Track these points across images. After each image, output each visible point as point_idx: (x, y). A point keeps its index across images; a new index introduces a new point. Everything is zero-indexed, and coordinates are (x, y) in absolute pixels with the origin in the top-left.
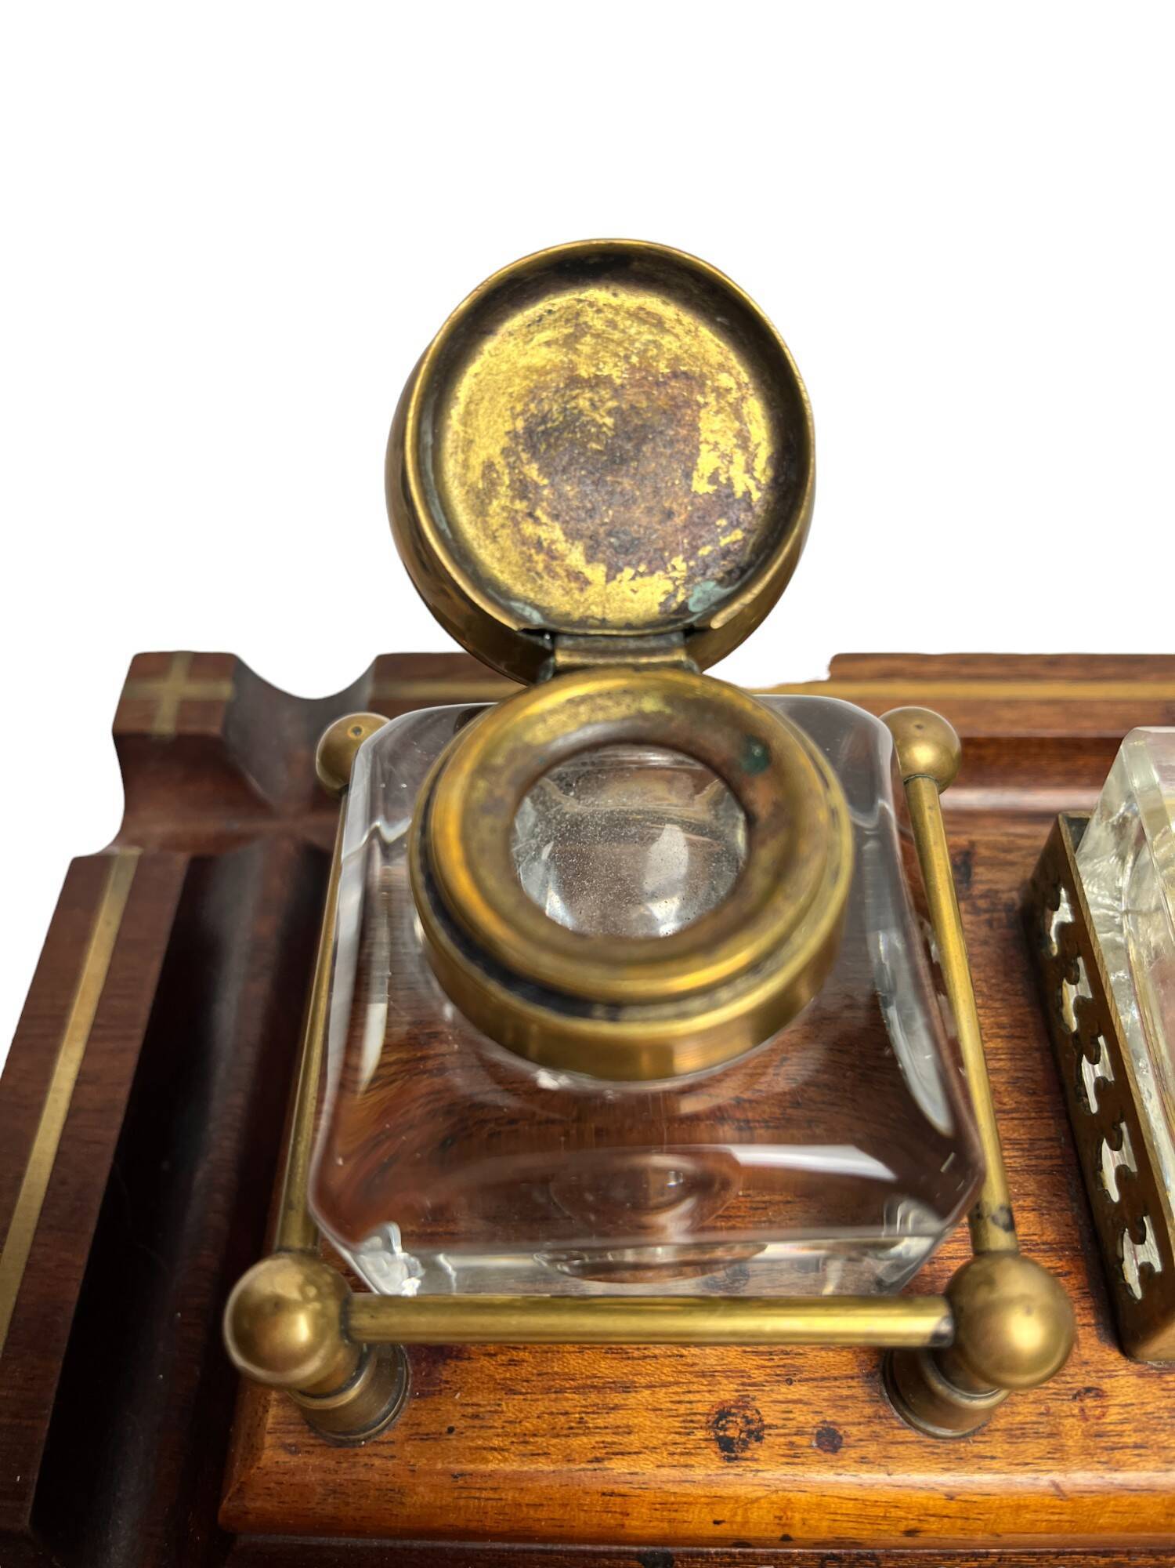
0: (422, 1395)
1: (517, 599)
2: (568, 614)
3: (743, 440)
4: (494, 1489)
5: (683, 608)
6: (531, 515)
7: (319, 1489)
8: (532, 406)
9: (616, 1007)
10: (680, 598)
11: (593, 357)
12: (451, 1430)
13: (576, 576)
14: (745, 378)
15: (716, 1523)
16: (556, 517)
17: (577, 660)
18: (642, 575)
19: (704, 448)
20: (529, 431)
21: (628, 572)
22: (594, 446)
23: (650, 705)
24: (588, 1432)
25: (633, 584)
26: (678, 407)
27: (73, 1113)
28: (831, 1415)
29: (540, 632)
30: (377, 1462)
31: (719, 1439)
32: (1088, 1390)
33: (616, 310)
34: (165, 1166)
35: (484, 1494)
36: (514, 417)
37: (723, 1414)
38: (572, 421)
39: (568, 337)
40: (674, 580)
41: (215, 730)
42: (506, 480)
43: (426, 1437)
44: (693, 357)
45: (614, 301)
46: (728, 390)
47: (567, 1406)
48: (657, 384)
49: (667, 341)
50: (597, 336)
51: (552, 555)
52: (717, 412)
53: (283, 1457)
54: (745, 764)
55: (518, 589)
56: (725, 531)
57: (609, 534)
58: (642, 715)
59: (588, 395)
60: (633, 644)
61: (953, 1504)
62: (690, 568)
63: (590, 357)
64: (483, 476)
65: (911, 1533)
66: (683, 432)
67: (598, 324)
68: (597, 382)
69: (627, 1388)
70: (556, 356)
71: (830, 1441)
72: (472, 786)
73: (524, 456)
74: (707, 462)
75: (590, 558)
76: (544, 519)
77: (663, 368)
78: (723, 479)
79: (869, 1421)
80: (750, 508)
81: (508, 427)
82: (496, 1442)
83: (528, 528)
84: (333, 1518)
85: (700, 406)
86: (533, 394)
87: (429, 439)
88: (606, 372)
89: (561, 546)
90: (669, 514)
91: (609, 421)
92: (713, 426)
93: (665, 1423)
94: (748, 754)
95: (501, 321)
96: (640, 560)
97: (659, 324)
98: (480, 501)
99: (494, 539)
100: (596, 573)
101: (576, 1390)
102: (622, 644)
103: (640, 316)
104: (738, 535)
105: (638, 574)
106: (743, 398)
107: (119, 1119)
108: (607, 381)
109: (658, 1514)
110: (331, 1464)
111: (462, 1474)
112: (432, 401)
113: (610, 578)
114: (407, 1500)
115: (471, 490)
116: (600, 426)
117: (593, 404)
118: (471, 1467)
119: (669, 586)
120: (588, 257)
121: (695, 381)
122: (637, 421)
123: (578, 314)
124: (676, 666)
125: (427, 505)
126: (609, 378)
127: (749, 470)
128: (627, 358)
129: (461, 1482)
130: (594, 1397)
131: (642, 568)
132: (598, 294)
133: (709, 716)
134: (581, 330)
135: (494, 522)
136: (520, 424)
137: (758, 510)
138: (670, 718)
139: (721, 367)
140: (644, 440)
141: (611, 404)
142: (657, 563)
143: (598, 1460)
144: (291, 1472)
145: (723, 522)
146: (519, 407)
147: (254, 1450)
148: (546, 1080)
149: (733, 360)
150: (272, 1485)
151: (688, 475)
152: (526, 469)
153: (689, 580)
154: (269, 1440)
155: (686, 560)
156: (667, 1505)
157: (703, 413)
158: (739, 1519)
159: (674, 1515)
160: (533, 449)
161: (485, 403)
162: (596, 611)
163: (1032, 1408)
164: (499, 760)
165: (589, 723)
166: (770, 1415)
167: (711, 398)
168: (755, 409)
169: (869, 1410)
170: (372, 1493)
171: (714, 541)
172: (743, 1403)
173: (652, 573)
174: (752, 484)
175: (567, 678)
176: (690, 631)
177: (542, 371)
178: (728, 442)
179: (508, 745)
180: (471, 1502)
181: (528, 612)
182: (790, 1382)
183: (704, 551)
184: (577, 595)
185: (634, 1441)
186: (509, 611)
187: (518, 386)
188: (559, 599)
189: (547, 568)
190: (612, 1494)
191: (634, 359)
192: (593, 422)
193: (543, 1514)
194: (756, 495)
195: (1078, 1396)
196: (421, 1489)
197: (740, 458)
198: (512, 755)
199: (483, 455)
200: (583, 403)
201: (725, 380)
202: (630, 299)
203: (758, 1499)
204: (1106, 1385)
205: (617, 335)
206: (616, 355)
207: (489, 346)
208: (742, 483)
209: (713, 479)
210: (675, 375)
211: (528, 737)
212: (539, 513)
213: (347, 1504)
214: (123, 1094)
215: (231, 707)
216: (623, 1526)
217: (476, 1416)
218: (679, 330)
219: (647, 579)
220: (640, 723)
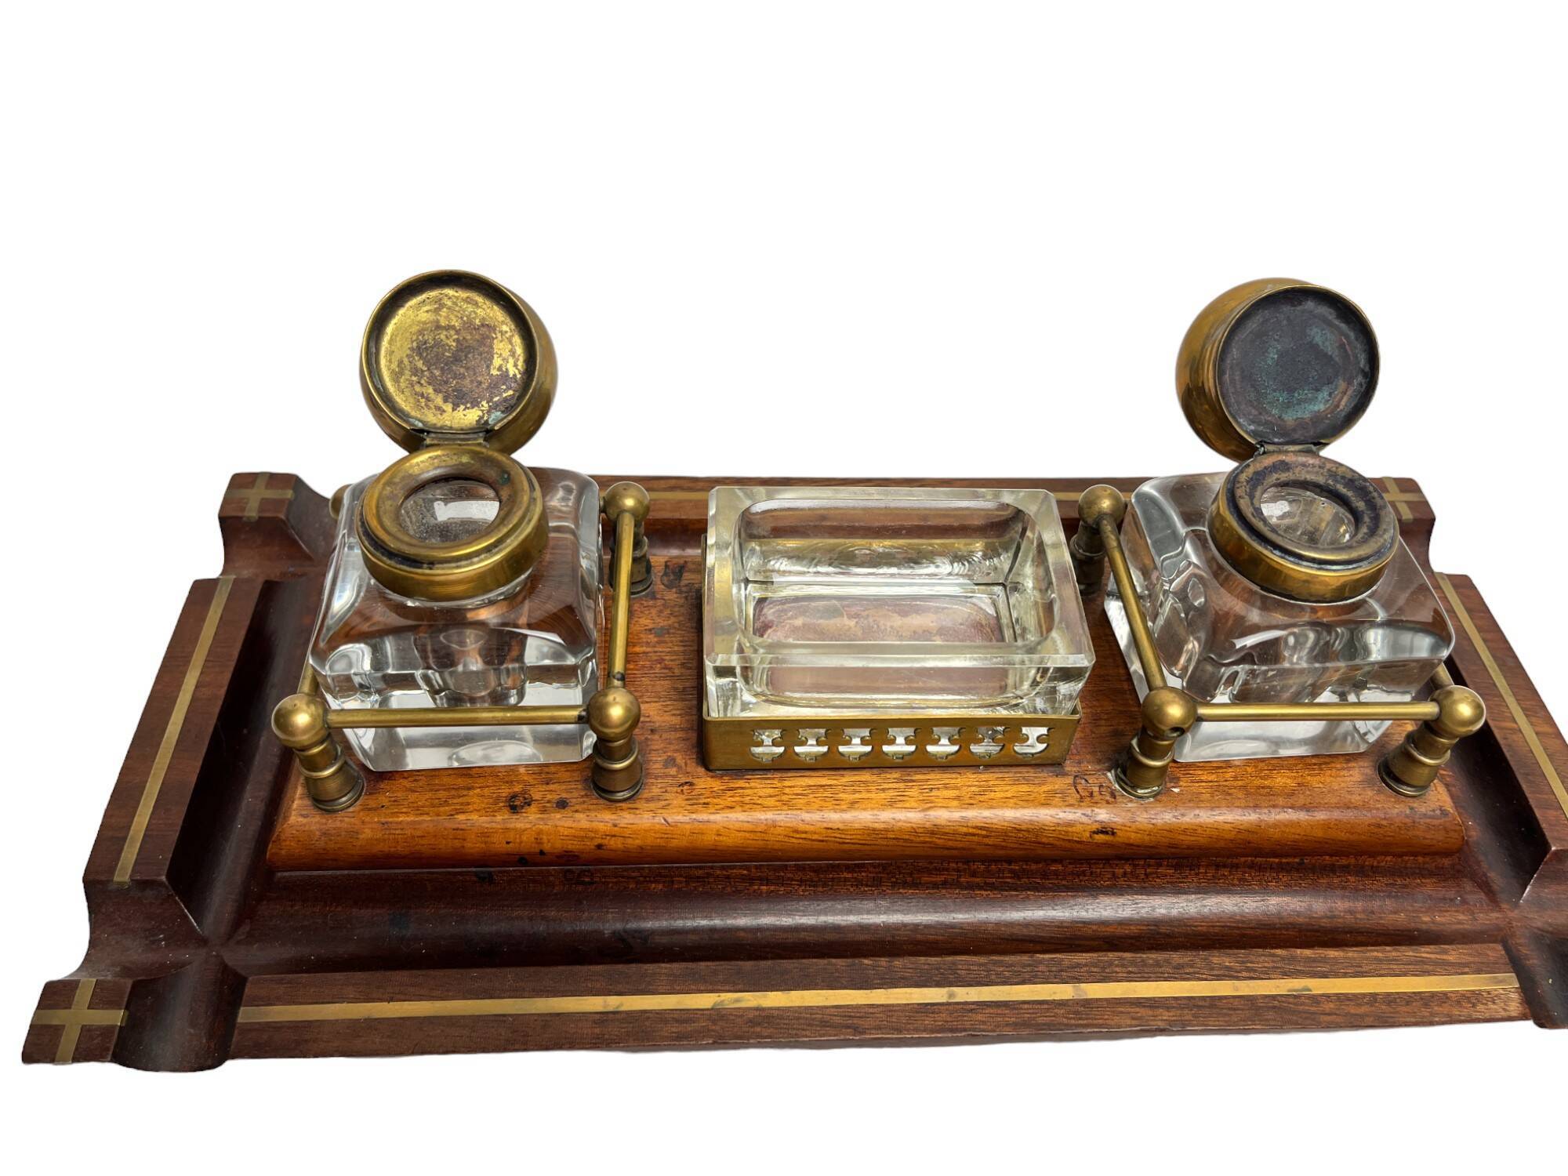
0: (370, 794)
1: (413, 418)
2: (435, 424)
3: (513, 353)
4: (402, 829)
5: (486, 422)
6: (419, 382)
7: (317, 833)
8: (420, 337)
9: (432, 563)
10: (485, 418)
11: (447, 317)
12: (383, 806)
13: (438, 408)
14: (513, 327)
15: (508, 843)
16: (430, 384)
17: (436, 442)
18: (468, 408)
19: (495, 356)
20: (419, 348)
21: (462, 407)
22: (447, 354)
23: (465, 459)
24: (448, 805)
25: (465, 412)
26: (484, 339)
27: (194, 699)
28: (564, 795)
29: (422, 431)
30: (346, 819)
31: (510, 806)
32: (686, 783)
33: (457, 298)
34: (245, 731)
35: (397, 832)
36: (412, 342)
37: (514, 796)
38: (438, 344)
39: (436, 309)
40: (483, 411)
41: (282, 516)
42: (408, 367)
43: (370, 809)
44: (491, 318)
45: (456, 294)
46: (506, 332)
47: (440, 796)
48: (475, 329)
49: (479, 311)
50: (449, 308)
51: (428, 399)
52: (501, 341)
53: (301, 819)
54: (501, 481)
55: (413, 413)
56: (505, 391)
57: (453, 391)
58: (462, 464)
59: (445, 333)
60: (462, 436)
61: (616, 829)
62: (490, 406)
63: (445, 317)
64: (398, 366)
65: (599, 847)
66: (486, 349)
67: (449, 303)
68: (448, 328)
69: (469, 789)
70: (430, 317)
71: (562, 804)
72: (383, 488)
73: (416, 358)
74: (497, 362)
75: (445, 401)
76: (425, 384)
77: (477, 322)
78: (504, 369)
79: (582, 796)
80: (516, 381)
81: (409, 346)
82: (404, 810)
83: (418, 388)
84: (324, 849)
85: (494, 339)
86: (421, 332)
87: (374, 350)
88: (453, 323)
89: (432, 395)
90: (480, 383)
91: (454, 344)
92: (500, 347)
93: (486, 801)
94: (502, 477)
95: (406, 302)
96: (467, 402)
97: (476, 304)
98: (396, 376)
99: (403, 392)
100: (448, 407)
101: (444, 790)
102: (458, 436)
103: (467, 300)
104: (511, 392)
105: (466, 408)
106: (513, 336)
107: (220, 703)
108: (453, 327)
109: (479, 839)
110: (324, 821)
111: (387, 823)
112: (375, 335)
113: (454, 410)
114: (361, 837)
115: (393, 372)
116: (450, 346)
117: (447, 337)
118: (391, 820)
119: (480, 413)
120: (443, 276)
121: (492, 328)
122: (465, 344)
123: (441, 299)
124: (480, 444)
125: (371, 377)
126: (454, 326)
127: (516, 365)
128: (462, 318)
129: (386, 826)
130: (453, 792)
131: (468, 405)
132: (450, 292)
133: (489, 464)
134: (442, 306)
135: (403, 385)
136: (415, 344)
137: (519, 382)
138: (473, 465)
139: (503, 323)
140: (469, 352)
141: (456, 337)
142: (475, 404)
143: (452, 815)
144: (305, 825)
145: (504, 387)
146: (414, 338)
147: (286, 818)
148: (410, 603)
149: (508, 320)
150: (294, 832)
151: (488, 367)
152: (417, 363)
153: (489, 412)
154: (293, 813)
155: (488, 402)
156: (485, 834)
157: (495, 341)
158: (518, 840)
159: (486, 839)
160: (420, 355)
161: (400, 335)
162: (448, 423)
163: (658, 790)
164: (397, 480)
165: (439, 467)
166: (536, 796)
167: (499, 335)
168: (517, 340)
169: (583, 793)
170: (343, 833)
171: (501, 395)
172: (524, 792)
173: (473, 408)
174: (517, 372)
175: (430, 448)
176: (488, 431)
177: (425, 323)
178: (506, 354)
179: (401, 475)
180: (391, 837)
181: (417, 422)
182: (548, 784)
183: (496, 399)
184: (439, 416)
185: (471, 808)
186: (407, 422)
187: (415, 329)
188: (432, 418)
189: (427, 405)
190: (457, 829)
191: (465, 319)
192: (447, 345)
193: (424, 842)
194: (519, 376)
195: (682, 785)
196: (366, 830)
197: (511, 361)
198: (403, 478)
199: (398, 358)
200: (443, 337)
201: (505, 328)
202: (462, 294)
203: (526, 830)
204: (695, 781)
205: (457, 309)
206: (457, 316)
207: (401, 311)
208: (512, 371)
209: (500, 369)
210: (483, 325)
211: (411, 472)
212: (423, 382)
213: (331, 840)
214: (223, 691)
215: (291, 503)
216: (463, 847)
217: (395, 801)
218: (485, 306)
219: (471, 411)
220: (460, 467)
